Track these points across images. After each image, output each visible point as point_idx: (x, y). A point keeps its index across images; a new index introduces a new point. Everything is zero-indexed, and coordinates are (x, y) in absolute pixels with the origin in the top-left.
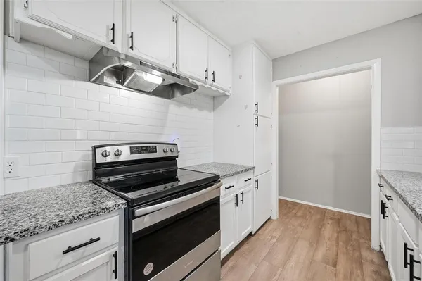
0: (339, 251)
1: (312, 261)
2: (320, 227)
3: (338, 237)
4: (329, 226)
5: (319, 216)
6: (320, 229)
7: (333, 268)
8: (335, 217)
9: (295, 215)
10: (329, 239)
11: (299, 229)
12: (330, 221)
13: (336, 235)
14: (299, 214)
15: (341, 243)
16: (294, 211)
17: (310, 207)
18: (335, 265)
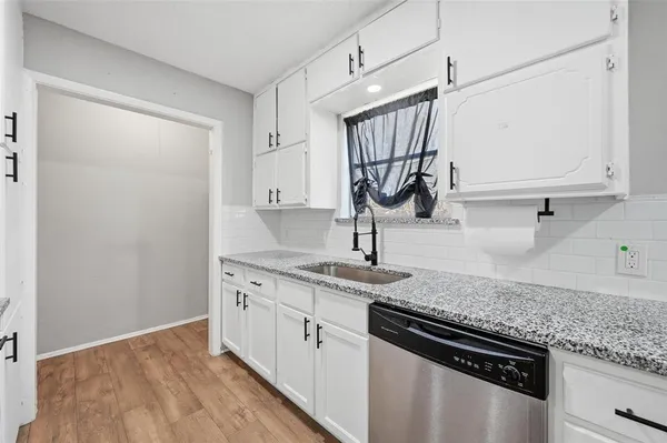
0: (191, 385)
1: (172, 427)
2: (139, 372)
3: (173, 368)
4: (149, 361)
5: (123, 357)
6: (143, 374)
7: (201, 411)
8: (148, 343)
9: (76, 382)
10: (165, 379)
11: (109, 398)
12: (147, 354)
13: (169, 368)
14: (84, 373)
15: (183, 374)
16: (66, 376)
17: (95, 350)
18: (200, 406)
